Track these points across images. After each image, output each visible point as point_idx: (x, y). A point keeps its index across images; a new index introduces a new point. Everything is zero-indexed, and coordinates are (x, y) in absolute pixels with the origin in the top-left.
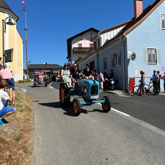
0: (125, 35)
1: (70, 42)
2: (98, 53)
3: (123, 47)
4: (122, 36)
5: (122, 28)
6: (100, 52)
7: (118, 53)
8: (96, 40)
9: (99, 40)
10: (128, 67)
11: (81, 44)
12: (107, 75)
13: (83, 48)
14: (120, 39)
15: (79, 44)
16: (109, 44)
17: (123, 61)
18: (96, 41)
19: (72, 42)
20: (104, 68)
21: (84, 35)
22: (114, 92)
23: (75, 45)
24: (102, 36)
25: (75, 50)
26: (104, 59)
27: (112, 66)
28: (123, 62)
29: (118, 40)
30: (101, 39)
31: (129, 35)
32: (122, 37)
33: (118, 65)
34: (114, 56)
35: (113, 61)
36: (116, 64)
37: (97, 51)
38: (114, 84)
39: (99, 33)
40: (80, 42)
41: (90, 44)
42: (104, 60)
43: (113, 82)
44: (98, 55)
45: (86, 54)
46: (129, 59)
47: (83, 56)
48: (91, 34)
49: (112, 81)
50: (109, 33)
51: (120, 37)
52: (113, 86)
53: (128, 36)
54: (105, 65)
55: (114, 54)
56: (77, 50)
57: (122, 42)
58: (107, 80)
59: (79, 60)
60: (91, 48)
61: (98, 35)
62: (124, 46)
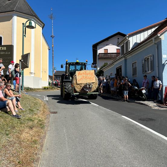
0: (159, 35)
1: (95, 48)
2: (126, 58)
3: (156, 50)
4: (156, 36)
5: (153, 29)
6: (129, 57)
7: (150, 57)
8: (124, 43)
9: (128, 43)
10: (163, 73)
11: (107, 49)
12: (137, 83)
13: (109, 53)
14: (153, 41)
15: (104, 49)
16: (139, 48)
17: (157, 66)
18: (124, 45)
19: (98, 47)
20: (133, 75)
21: (110, 40)
22: (146, 102)
23: (100, 51)
24: (131, 39)
25: (101, 56)
26: (133, 64)
27: (143, 72)
28: (157, 68)
29: (151, 42)
30: (129, 42)
31: (165, 36)
32: (155, 38)
33: (150, 71)
34: (145, 61)
35: (143, 66)
36: (147, 70)
37: (125, 56)
38: (145, 93)
39: (128, 35)
40: (106, 47)
41: (117, 49)
42: (133, 66)
43: (144, 91)
44: (126, 60)
45: (112, 59)
46: (164, 64)
47: (109, 62)
48: (118, 39)
49: (142, 89)
50: (138, 35)
51: (153, 38)
52: (145, 95)
53: (162, 37)
54: (134, 71)
55: (146, 58)
56: (103, 56)
57: (155, 44)
58: (136, 89)
59: (104, 66)
60: (117, 54)
61: (126, 38)
62: (158, 49)
